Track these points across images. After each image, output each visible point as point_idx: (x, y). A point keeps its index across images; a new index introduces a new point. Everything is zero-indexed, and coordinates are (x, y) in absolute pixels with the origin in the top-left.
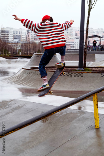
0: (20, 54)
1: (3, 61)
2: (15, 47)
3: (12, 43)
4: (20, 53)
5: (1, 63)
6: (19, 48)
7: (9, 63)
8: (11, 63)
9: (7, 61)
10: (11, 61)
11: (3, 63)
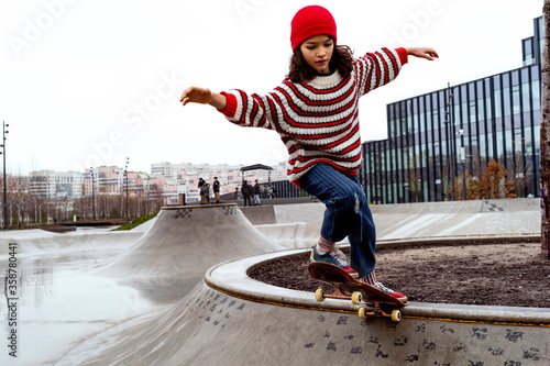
0: (75, 220)
1: (44, 240)
2: (62, 208)
3: (54, 200)
4: (75, 217)
5: (41, 248)
6: (72, 209)
7: (65, 244)
8: (69, 245)
9: (55, 239)
10: (68, 237)
11: (43, 245)
